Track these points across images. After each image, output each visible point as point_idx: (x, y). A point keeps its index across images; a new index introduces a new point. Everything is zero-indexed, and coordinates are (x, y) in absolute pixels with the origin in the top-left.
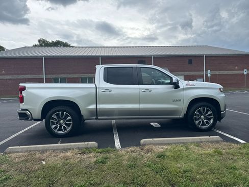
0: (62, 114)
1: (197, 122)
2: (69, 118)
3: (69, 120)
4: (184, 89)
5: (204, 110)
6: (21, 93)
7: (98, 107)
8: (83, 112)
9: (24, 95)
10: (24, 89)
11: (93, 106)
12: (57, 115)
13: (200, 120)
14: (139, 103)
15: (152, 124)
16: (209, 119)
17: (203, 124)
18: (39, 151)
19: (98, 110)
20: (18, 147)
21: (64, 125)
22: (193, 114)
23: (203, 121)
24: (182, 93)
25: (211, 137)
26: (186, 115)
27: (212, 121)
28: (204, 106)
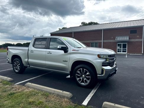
0: (17, 62)
1: (78, 79)
2: (19, 64)
11: (27, 60)
13: (81, 78)
14: (45, 60)
17: (83, 81)
21: (18, 68)
22: (76, 72)
23: (83, 79)
25: (64, 92)
28: (83, 68)
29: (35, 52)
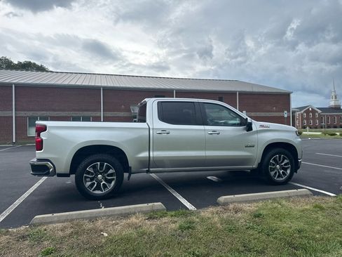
0: (102, 165)
1: (272, 173)
2: (111, 171)
3: (111, 175)
4: (257, 132)
5: (280, 157)
6: (39, 135)
7: (151, 155)
8: (131, 163)
9: (43, 138)
10: (44, 129)
11: (145, 154)
12: (94, 167)
13: (276, 171)
14: (205, 149)
15: (209, 178)
16: (286, 169)
17: (279, 176)
18: (86, 219)
19: (151, 159)
20: (51, 215)
21: (104, 182)
22: (268, 163)
23: (279, 172)
24: (256, 136)
25: (299, 190)
26: (260, 165)
27: (288, 171)
28: (280, 154)
29: (172, 133)
